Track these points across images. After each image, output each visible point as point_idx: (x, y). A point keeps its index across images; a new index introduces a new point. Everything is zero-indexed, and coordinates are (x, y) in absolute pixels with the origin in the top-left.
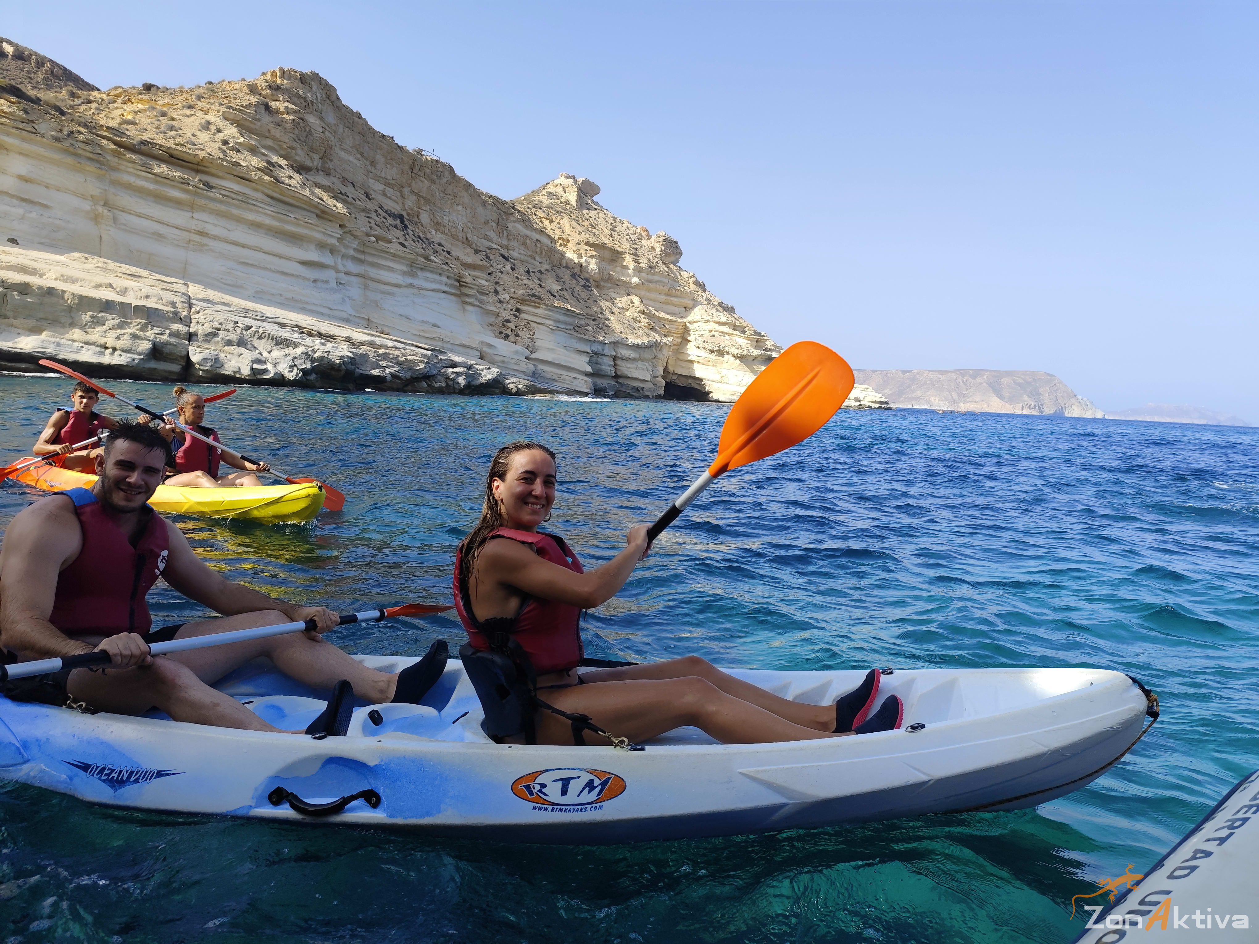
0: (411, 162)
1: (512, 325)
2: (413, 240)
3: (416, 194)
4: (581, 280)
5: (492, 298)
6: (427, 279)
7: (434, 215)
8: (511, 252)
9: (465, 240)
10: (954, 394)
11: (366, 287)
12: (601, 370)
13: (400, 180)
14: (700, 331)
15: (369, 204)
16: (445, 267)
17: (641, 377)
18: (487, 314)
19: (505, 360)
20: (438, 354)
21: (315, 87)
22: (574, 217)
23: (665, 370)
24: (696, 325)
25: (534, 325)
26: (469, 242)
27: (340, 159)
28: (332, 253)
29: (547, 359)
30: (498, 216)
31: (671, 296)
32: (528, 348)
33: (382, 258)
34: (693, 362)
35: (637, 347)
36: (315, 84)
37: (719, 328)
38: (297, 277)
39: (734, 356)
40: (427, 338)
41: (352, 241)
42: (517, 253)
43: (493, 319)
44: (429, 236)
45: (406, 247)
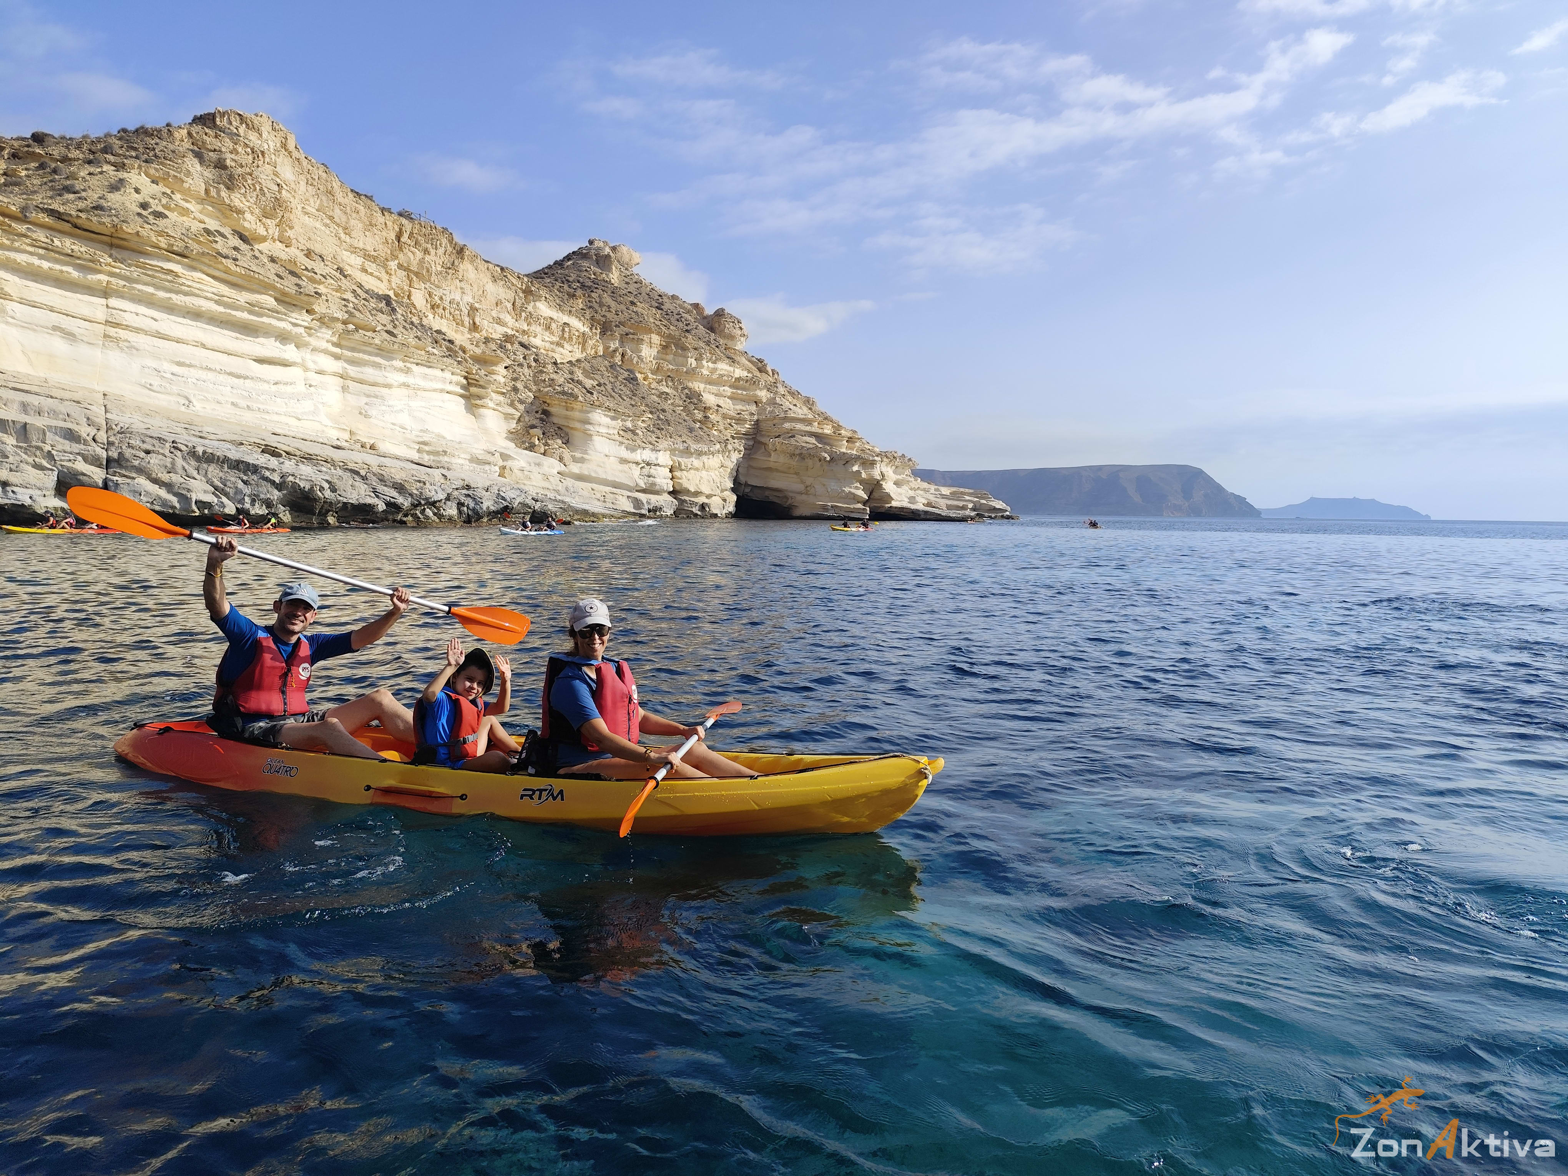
0: (397, 229)
1: (538, 432)
2: (404, 327)
3: (407, 269)
4: (622, 371)
5: (510, 398)
6: (425, 376)
7: (430, 295)
8: (532, 339)
9: (472, 325)
11: (344, 389)
12: (653, 484)
13: (384, 251)
14: (776, 431)
15: (345, 283)
16: (449, 361)
17: (707, 491)
18: (506, 418)
19: (532, 477)
20: (445, 472)
21: (266, 133)
22: (609, 292)
23: (736, 481)
24: (771, 423)
25: (567, 430)
26: (477, 328)
27: (304, 226)
28: (297, 347)
29: (586, 473)
30: (513, 295)
31: (737, 388)
32: (561, 459)
33: (364, 352)
34: (769, 469)
35: (700, 454)
36: (266, 128)
37: (799, 426)
38: (252, 378)
39: (820, 460)
40: (429, 453)
41: (324, 330)
42: (540, 340)
43: (513, 425)
44: (425, 322)
45: (395, 336)
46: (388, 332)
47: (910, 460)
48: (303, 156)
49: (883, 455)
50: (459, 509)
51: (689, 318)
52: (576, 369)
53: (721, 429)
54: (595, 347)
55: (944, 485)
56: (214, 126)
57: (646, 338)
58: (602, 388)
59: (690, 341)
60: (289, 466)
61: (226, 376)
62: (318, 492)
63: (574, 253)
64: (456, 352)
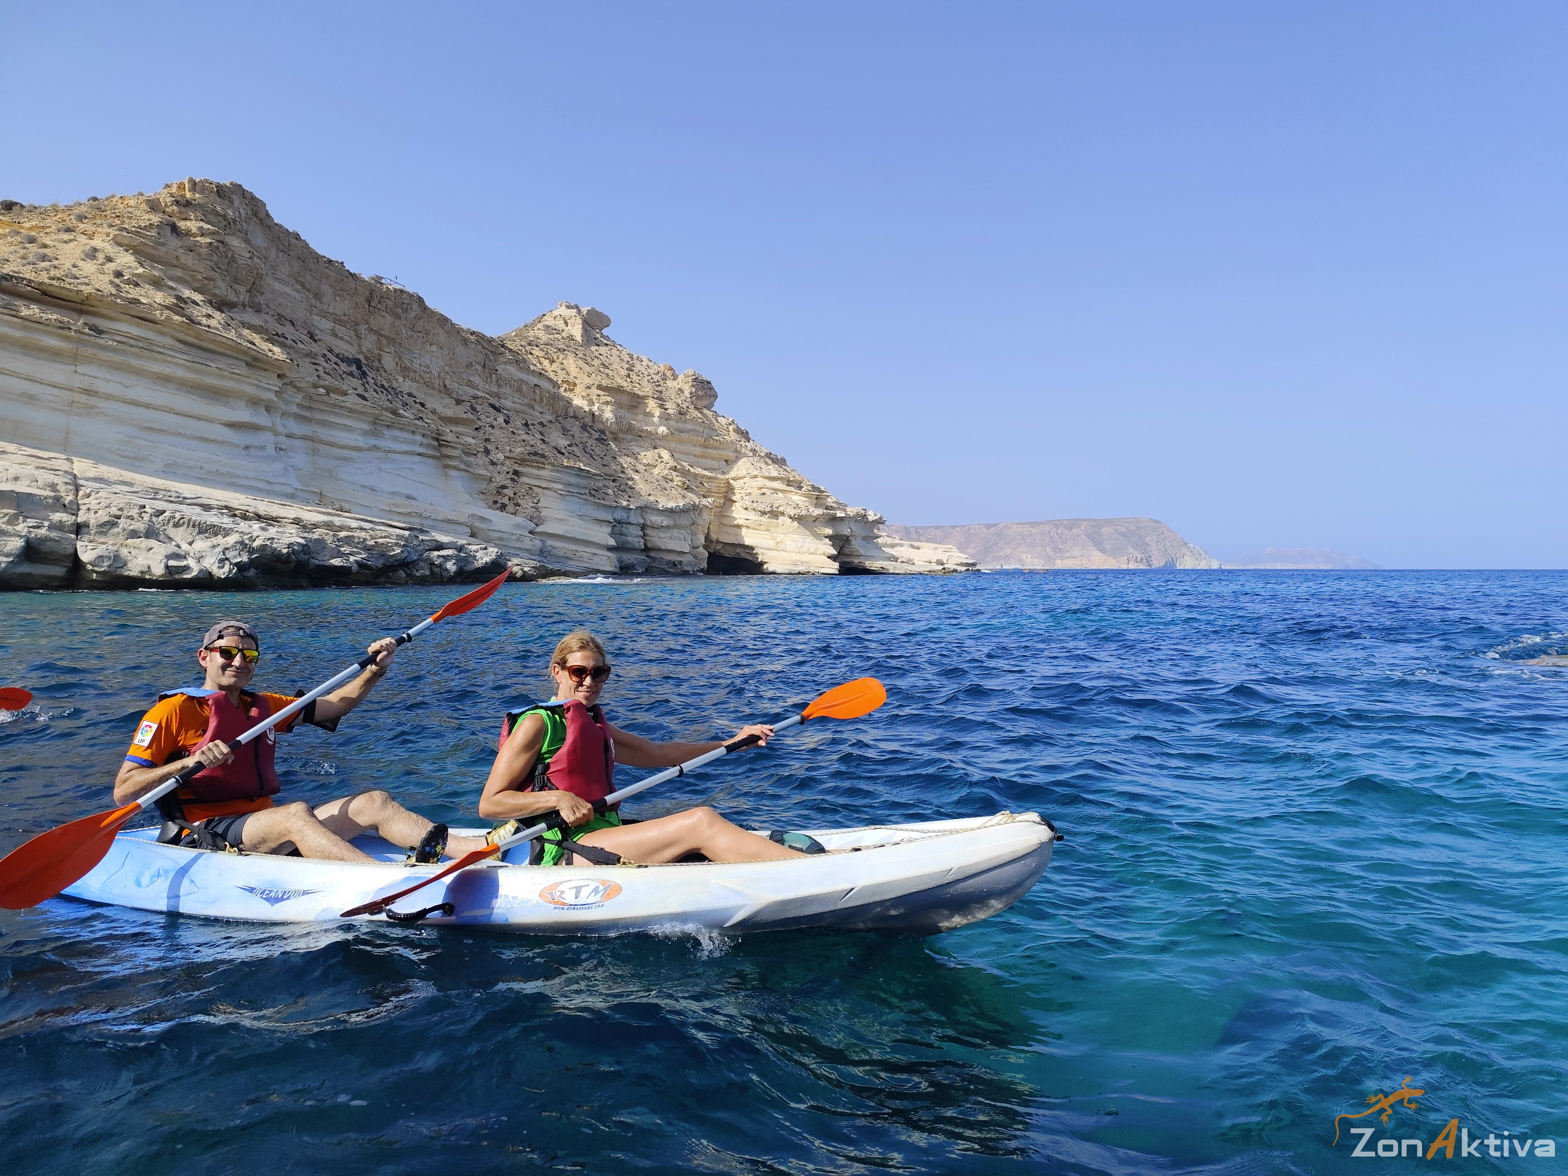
0: (367, 293)
1: (509, 492)
2: (375, 390)
3: (376, 333)
4: (594, 432)
5: (482, 459)
6: (395, 439)
7: (400, 358)
8: (503, 401)
9: (442, 388)
10: (1048, 549)
11: (315, 452)
12: (627, 542)
13: (354, 315)
14: (746, 489)
15: (315, 348)
16: (420, 423)
17: (678, 548)
18: (477, 479)
19: (504, 537)
20: (417, 533)
21: (238, 202)
24: (741, 481)
25: (538, 490)
26: (448, 390)
27: (274, 291)
28: (268, 411)
29: (558, 532)
30: (483, 357)
31: (708, 448)
32: (532, 519)
33: (335, 415)
34: (739, 526)
35: (671, 512)
36: (237, 197)
37: (770, 484)
38: (222, 443)
39: (790, 517)
41: (295, 394)
42: (511, 402)
43: (484, 485)
44: (395, 384)
45: (366, 399)
46: (359, 396)
50: (431, 570)
52: (547, 430)
57: (617, 398)
59: (660, 401)
60: (260, 529)
61: (197, 442)
64: (427, 414)
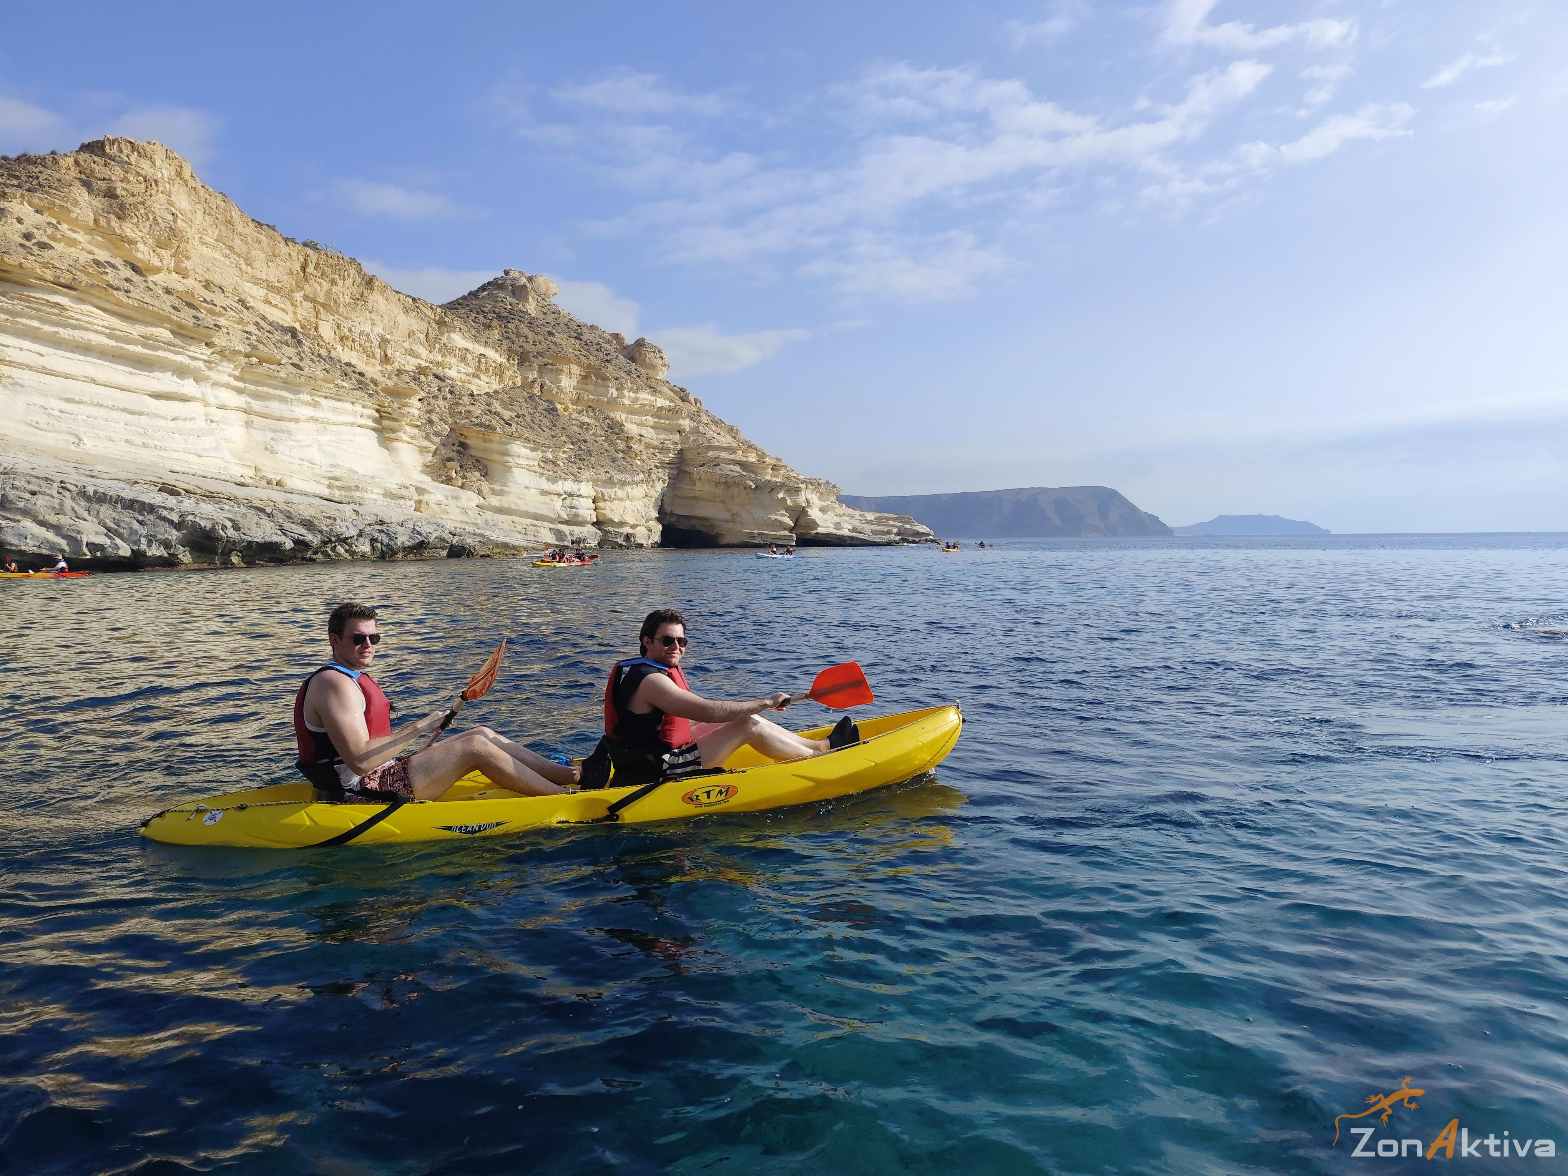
0: (302, 259)
1: (455, 465)
2: (311, 360)
3: (313, 301)
4: (542, 402)
5: (425, 431)
6: (334, 410)
7: (338, 327)
8: (447, 371)
9: (383, 358)
11: (248, 424)
12: (577, 515)
13: (288, 282)
14: (700, 460)
15: (247, 315)
16: (359, 393)
17: (631, 520)
18: (421, 452)
19: (449, 511)
20: (356, 507)
21: (160, 162)
22: (526, 323)
23: (661, 510)
24: (695, 452)
25: (486, 463)
26: (389, 360)
27: (202, 256)
28: (197, 381)
29: (506, 505)
30: (426, 326)
31: (660, 418)
32: (480, 492)
33: (269, 386)
34: (695, 498)
35: (623, 484)
36: (159, 158)
37: (724, 455)
38: (148, 414)
39: (745, 488)
40: (340, 488)
41: (225, 364)
42: (455, 371)
43: (429, 458)
44: (334, 354)
45: (301, 369)
46: (294, 365)
47: (834, 486)
48: (200, 185)
49: (808, 482)
50: (372, 545)
51: (609, 347)
52: (493, 401)
53: (644, 458)
54: (512, 378)
55: (869, 511)
56: (104, 154)
57: (565, 368)
58: (521, 419)
59: (610, 370)
60: (188, 504)
61: (119, 413)
62: (221, 531)
63: (488, 283)
64: (367, 384)
